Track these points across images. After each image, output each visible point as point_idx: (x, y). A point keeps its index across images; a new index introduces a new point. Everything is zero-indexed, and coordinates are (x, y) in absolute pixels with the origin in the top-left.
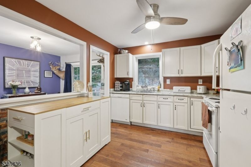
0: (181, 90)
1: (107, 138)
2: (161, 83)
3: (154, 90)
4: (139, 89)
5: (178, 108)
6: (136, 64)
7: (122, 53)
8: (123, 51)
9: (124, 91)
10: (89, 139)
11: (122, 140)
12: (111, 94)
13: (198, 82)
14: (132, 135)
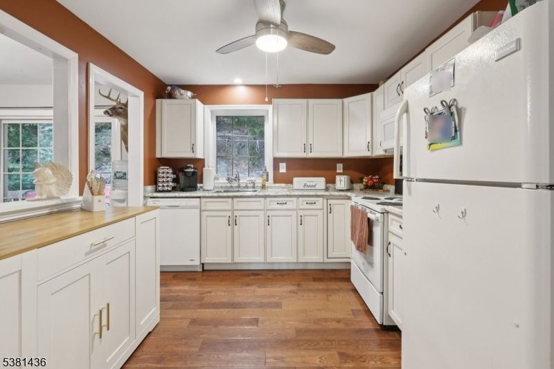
0: (308, 184)
1: (150, 316)
2: (268, 170)
3: (254, 187)
4: (220, 185)
5: (306, 220)
6: (212, 126)
7: (177, 97)
8: (179, 92)
9: (183, 190)
10: (108, 329)
11: (188, 311)
12: (149, 200)
13: (336, 169)
14: (212, 294)
